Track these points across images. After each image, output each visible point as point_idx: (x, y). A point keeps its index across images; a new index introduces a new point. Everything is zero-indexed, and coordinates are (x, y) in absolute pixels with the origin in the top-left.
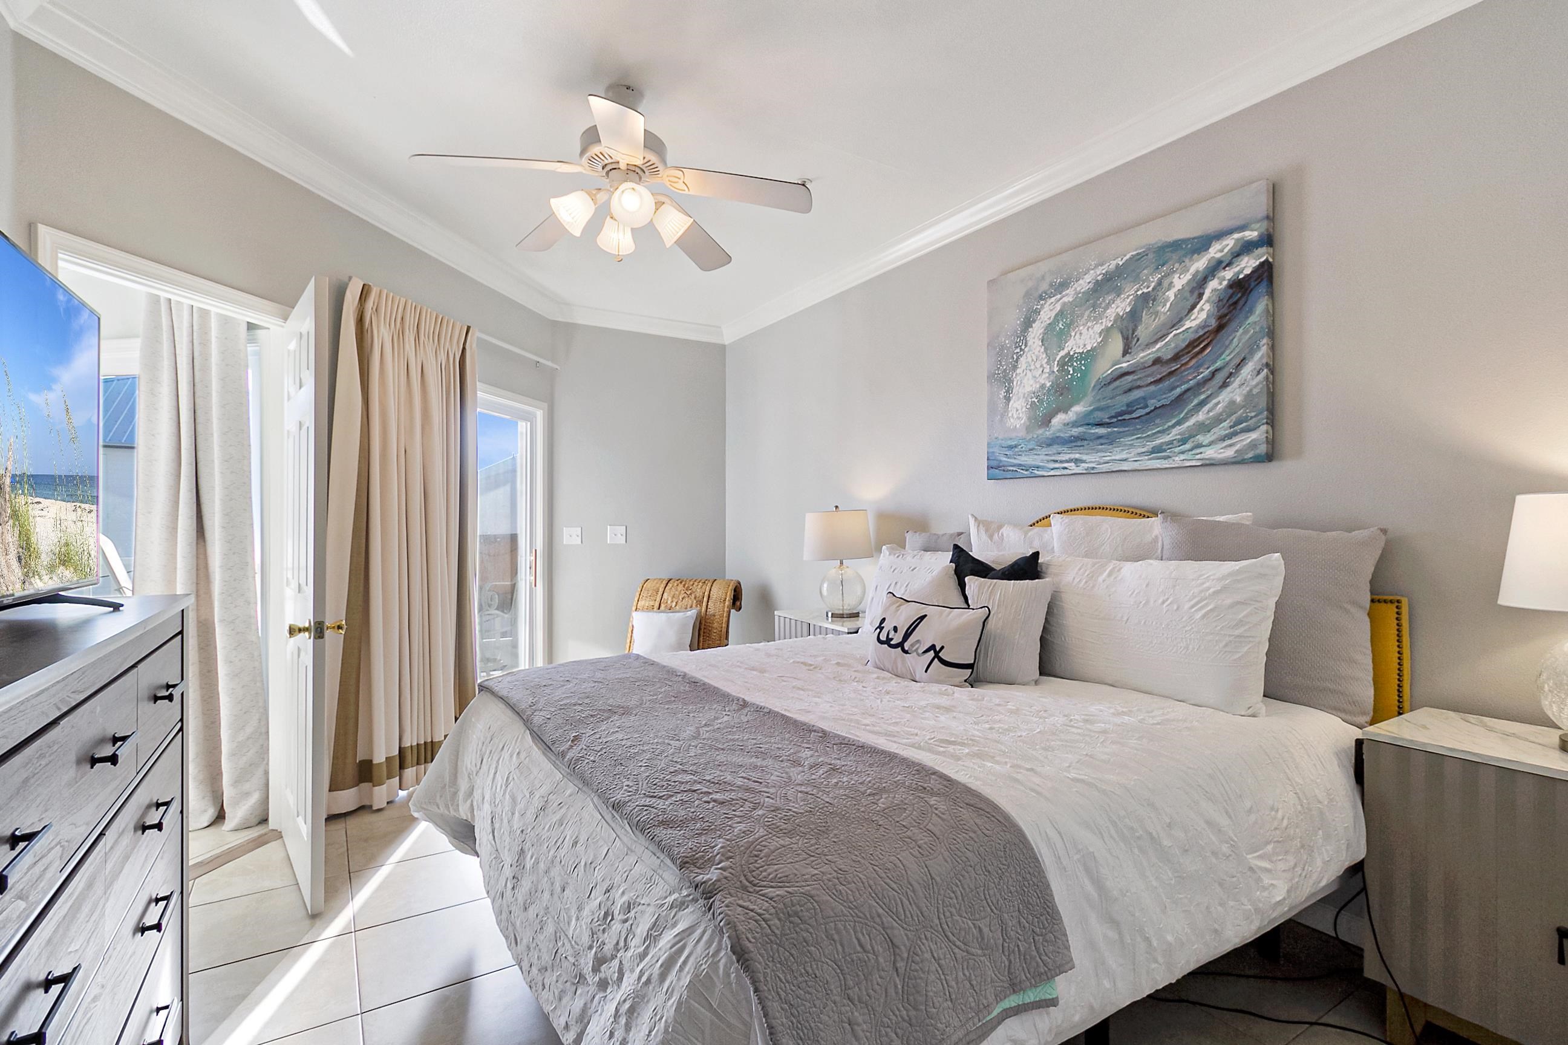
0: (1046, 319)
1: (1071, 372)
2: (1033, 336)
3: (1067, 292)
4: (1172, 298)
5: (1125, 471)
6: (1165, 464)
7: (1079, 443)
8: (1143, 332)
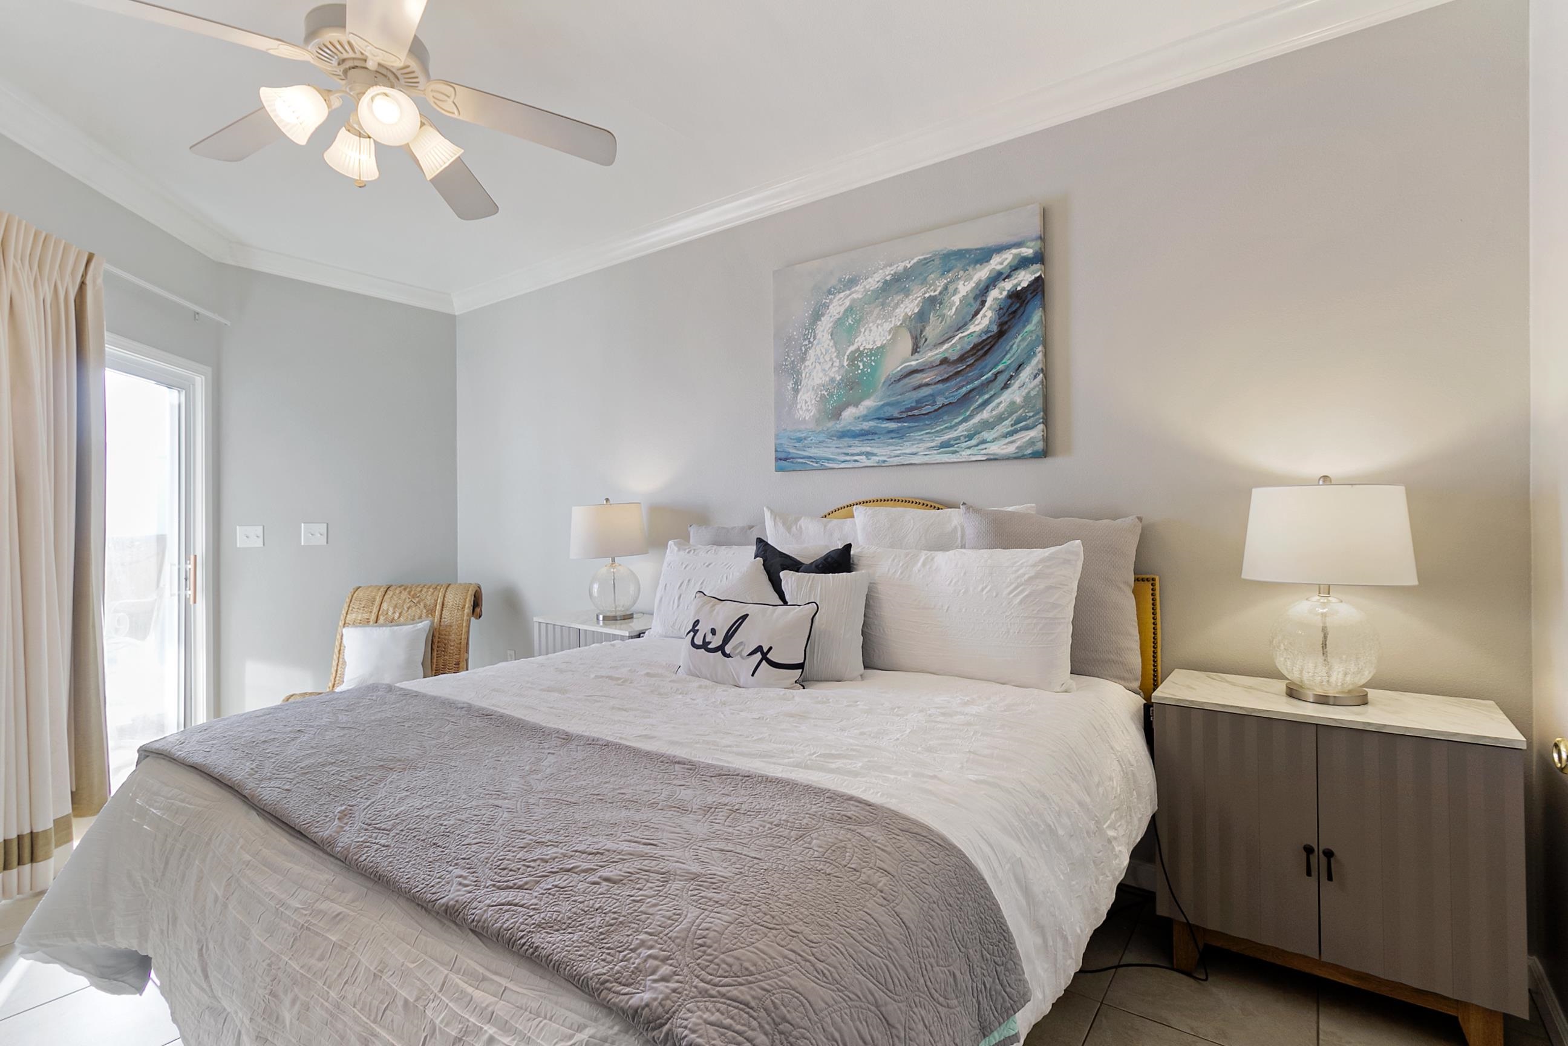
0: (835, 314)
1: (861, 367)
2: (821, 329)
3: (857, 288)
4: (958, 303)
5: (915, 464)
6: (953, 458)
7: (870, 437)
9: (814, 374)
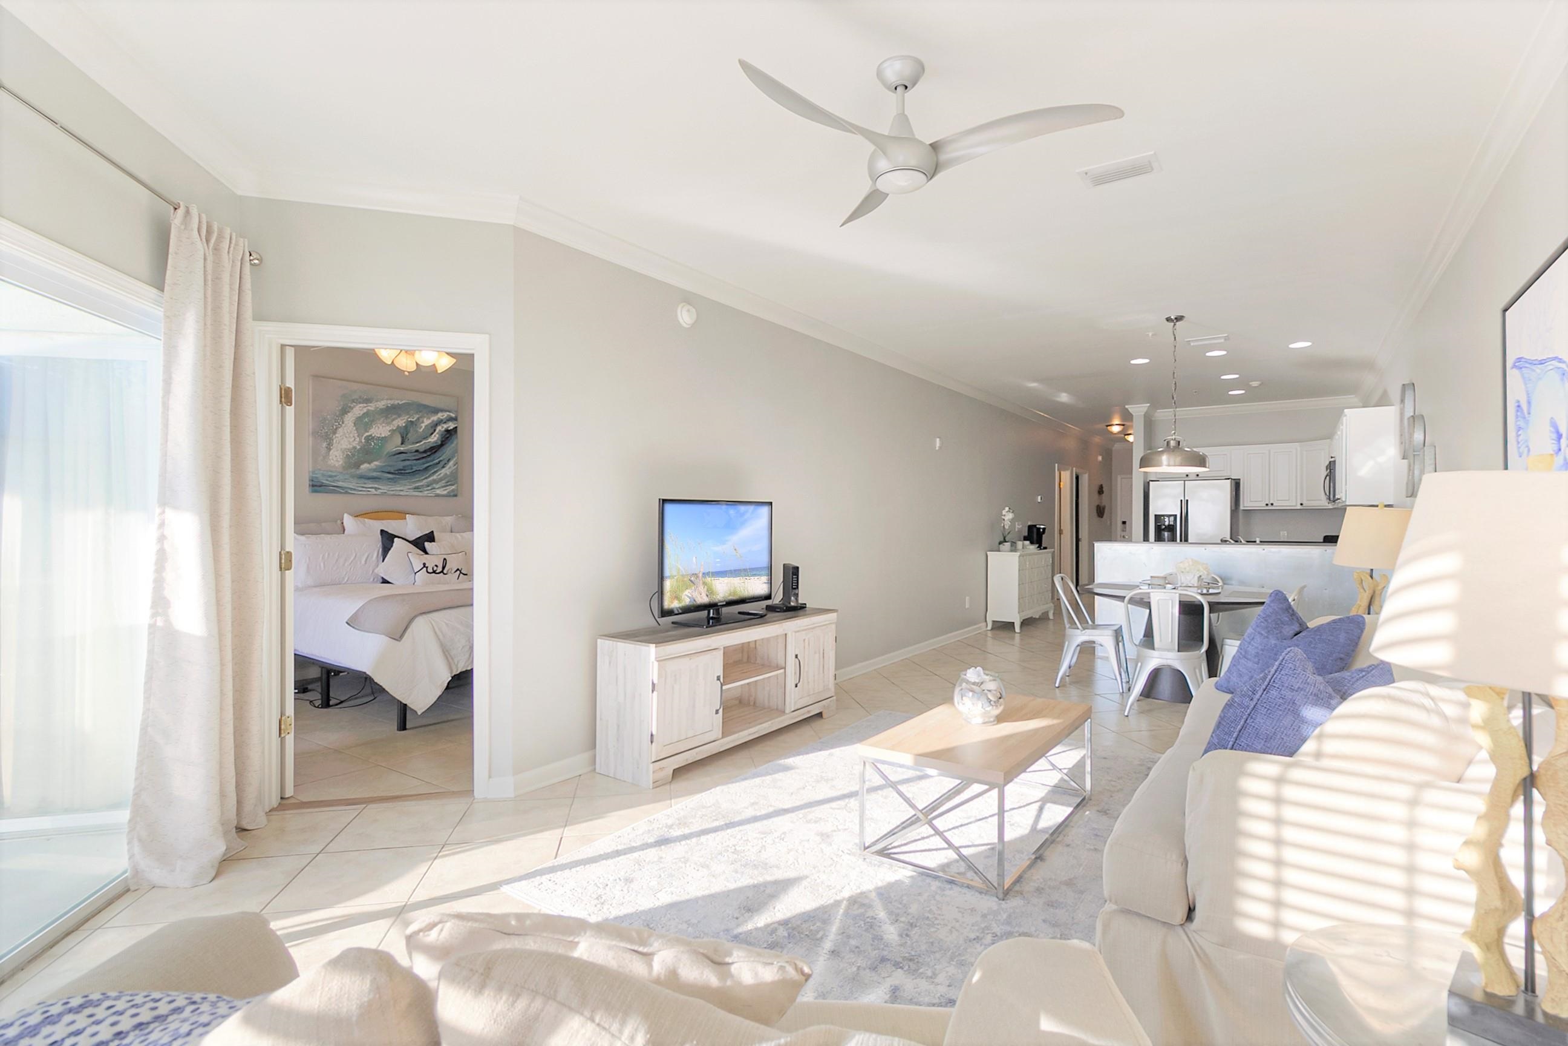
1: (373, 444)
3: (370, 404)
4: (423, 427)
5: (401, 495)
6: (420, 494)
8: (411, 436)
9: (342, 442)
